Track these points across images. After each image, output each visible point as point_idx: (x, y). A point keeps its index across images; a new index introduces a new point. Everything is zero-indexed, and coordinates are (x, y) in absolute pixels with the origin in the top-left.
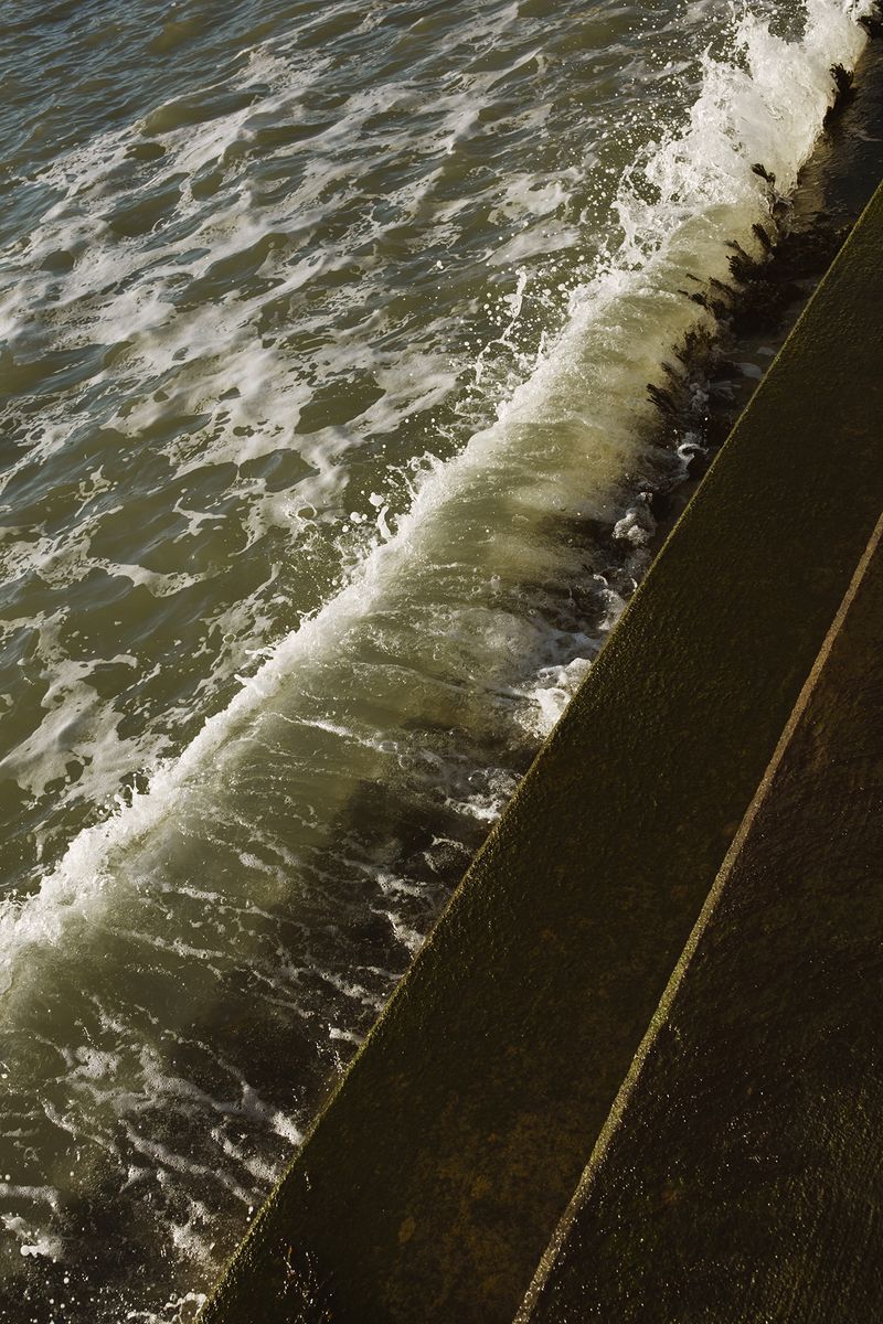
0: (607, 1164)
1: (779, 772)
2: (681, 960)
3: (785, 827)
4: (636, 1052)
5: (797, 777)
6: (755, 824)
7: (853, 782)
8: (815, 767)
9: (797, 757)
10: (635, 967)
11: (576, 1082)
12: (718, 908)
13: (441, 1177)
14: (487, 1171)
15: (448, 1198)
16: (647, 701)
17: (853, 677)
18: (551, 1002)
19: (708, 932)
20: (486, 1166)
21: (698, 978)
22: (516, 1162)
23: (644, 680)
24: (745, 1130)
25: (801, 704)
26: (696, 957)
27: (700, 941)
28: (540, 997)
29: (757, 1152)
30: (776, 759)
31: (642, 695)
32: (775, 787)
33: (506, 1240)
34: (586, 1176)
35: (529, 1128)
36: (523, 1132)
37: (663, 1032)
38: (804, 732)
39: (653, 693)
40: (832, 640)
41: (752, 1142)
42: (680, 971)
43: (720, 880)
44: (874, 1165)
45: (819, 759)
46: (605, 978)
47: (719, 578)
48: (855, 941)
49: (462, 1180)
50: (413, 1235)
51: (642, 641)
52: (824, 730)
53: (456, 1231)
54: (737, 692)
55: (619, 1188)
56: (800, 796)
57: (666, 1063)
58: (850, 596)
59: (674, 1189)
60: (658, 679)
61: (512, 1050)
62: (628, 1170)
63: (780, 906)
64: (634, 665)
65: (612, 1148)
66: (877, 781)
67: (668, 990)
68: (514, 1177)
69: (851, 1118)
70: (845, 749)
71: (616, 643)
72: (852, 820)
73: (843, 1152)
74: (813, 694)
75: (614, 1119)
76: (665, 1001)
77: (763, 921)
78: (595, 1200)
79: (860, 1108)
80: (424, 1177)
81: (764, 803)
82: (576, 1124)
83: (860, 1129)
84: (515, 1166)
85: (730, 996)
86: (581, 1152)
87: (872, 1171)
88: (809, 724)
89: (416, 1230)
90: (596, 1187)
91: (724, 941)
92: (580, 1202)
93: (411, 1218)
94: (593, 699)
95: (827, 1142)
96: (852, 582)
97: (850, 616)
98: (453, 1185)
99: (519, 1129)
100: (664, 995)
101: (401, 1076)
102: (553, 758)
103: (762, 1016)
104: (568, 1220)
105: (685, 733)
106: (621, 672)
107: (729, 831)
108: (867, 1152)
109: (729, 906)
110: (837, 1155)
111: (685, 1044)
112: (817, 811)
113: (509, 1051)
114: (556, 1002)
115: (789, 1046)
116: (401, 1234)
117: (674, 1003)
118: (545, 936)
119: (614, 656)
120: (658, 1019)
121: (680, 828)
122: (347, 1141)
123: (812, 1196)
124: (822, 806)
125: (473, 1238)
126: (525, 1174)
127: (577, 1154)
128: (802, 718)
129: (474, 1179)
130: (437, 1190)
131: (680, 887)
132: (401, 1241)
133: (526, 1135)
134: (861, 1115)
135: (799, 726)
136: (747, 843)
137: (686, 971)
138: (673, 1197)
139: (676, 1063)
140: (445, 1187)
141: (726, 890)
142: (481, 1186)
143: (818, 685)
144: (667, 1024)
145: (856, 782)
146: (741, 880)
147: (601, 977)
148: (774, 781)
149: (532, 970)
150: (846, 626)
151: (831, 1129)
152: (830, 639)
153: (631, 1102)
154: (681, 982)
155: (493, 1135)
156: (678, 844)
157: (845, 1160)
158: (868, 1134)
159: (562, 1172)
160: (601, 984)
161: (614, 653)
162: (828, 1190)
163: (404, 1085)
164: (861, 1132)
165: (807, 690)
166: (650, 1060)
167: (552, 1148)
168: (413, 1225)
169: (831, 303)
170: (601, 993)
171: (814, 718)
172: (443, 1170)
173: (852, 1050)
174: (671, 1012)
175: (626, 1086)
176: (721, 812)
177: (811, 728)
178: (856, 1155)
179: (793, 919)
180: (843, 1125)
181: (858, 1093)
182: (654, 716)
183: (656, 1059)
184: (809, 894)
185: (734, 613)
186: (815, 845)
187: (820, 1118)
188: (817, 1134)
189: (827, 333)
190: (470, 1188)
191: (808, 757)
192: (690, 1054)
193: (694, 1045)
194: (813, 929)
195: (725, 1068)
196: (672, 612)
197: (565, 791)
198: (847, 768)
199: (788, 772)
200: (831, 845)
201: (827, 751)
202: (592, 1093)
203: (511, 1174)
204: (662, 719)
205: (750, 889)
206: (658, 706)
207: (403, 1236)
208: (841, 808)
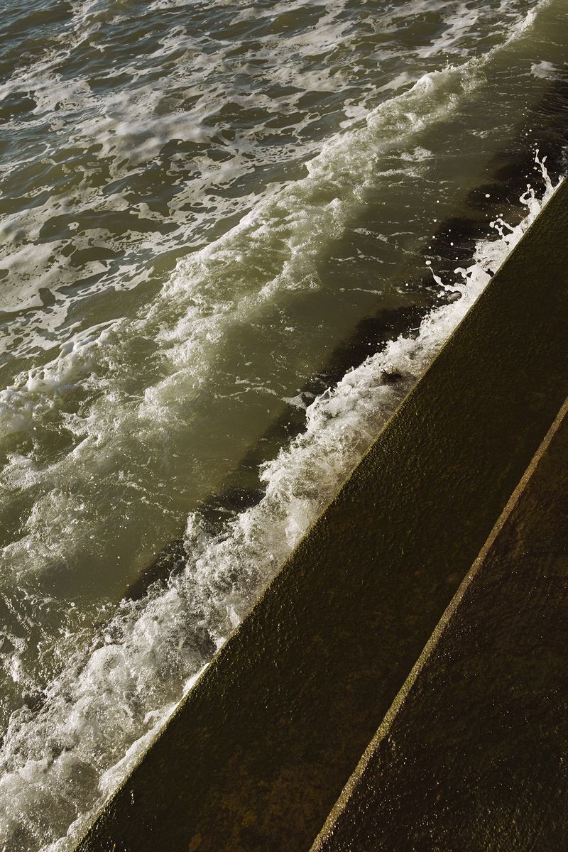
0: (332, 842)
1: (489, 555)
2: (404, 688)
3: (488, 598)
4: (363, 752)
5: (501, 561)
6: (467, 594)
7: (539, 570)
8: (514, 555)
9: (502, 547)
10: (374, 671)
11: (323, 751)
12: (433, 654)
13: (223, 808)
14: (255, 808)
15: (225, 823)
16: (406, 475)
17: (550, 490)
18: (313, 689)
19: (424, 671)
20: (255, 804)
21: (413, 704)
22: (275, 804)
23: (406, 460)
24: (431, 827)
25: (510, 506)
26: (414, 688)
27: (418, 676)
28: (307, 685)
29: (437, 844)
30: (489, 543)
31: (403, 470)
32: (485, 566)
35: (287, 780)
36: (282, 782)
37: (384, 743)
38: (510, 527)
39: (411, 470)
40: (539, 459)
41: (436, 837)
42: (400, 698)
43: (437, 632)
45: (518, 549)
46: (353, 676)
47: (467, 391)
48: (526, 693)
49: (237, 811)
50: (199, 847)
51: (408, 431)
52: (524, 528)
53: (228, 848)
54: (468, 477)
56: (501, 576)
57: (382, 767)
58: (555, 426)
60: (416, 460)
61: (282, 721)
62: (346, 845)
63: (477, 659)
64: (401, 447)
66: (556, 572)
67: (392, 710)
68: (273, 815)
69: (506, 829)
70: (537, 544)
71: (391, 430)
72: (535, 599)
74: (520, 499)
75: (340, 805)
76: (389, 717)
79: (514, 822)
80: (212, 806)
81: (476, 577)
82: (319, 782)
84: (274, 807)
85: (434, 722)
88: (514, 522)
89: (201, 844)
91: (435, 679)
93: (199, 835)
94: (369, 469)
95: (487, 845)
96: (558, 416)
97: (553, 443)
98: (230, 814)
99: (280, 780)
100: (388, 713)
101: (205, 729)
102: (338, 508)
103: (454, 741)
105: (430, 503)
106: (392, 452)
107: (451, 579)
109: (441, 654)
111: (398, 754)
112: (512, 590)
113: (281, 721)
114: (317, 689)
115: (470, 767)
116: (190, 845)
117: (396, 719)
118: (315, 640)
119: (388, 439)
120: (382, 730)
121: (417, 573)
122: (163, 771)
124: (515, 587)
126: (281, 814)
127: (318, 804)
128: (510, 516)
129: (245, 812)
130: (219, 817)
131: (412, 617)
132: (191, 850)
133: (285, 785)
134: (514, 827)
135: (507, 522)
136: (460, 607)
137: (406, 698)
139: (390, 768)
140: (225, 814)
141: (441, 640)
142: (249, 818)
143: (524, 493)
144: (387, 736)
145: (542, 570)
146: (452, 634)
147: (350, 675)
148: (485, 561)
149: (304, 663)
150: (549, 450)
151: (492, 835)
152: (536, 459)
153: (354, 795)
154: (401, 706)
155: (262, 782)
156: (415, 584)
158: (517, 844)
159: (305, 816)
160: (349, 681)
161: (388, 436)
163: (206, 735)
164: (512, 841)
165: (516, 494)
166: (372, 764)
167: (301, 796)
168: (200, 840)
170: (348, 687)
171: (518, 517)
172: (225, 803)
173: (514, 777)
174: (392, 728)
175: (353, 780)
176: (447, 565)
177: (515, 525)
179: (485, 670)
180: (500, 833)
181: (514, 811)
182: (410, 487)
183: (377, 763)
184: (498, 652)
185: (474, 418)
186: (509, 615)
187: (485, 825)
188: (481, 837)
189: (564, 219)
190: (242, 818)
191: (510, 546)
192: (400, 763)
193: (404, 756)
194: (497, 680)
195: (423, 777)
196: (432, 412)
197: (342, 534)
198: (536, 559)
199: (495, 556)
200: (519, 616)
201: (524, 543)
202: (333, 761)
203: (271, 812)
204: (415, 490)
205: (458, 642)
206: (414, 481)
207: (192, 847)
208: (529, 589)
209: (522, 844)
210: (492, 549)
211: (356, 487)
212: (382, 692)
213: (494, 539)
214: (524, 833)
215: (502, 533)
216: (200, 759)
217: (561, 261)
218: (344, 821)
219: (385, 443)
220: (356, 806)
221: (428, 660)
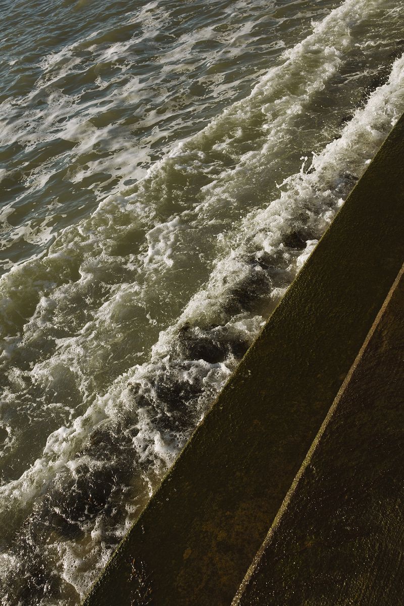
0: (279, 528)
1: (365, 351)
2: (317, 436)
3: (367, 377)
4: (295, 477)
5: (374, 354)
6: (354, 375)
8: (382, 350)
9: (374, 345)
10: (295, 438)
11: (267, 490)
12: (335, 413)
13: (204, 530)
14: (225, 528)
15: (206, 540)
16: (306, 317)
18: (257, 453)
19: (330, 424)
20: (225, 526)
21: (324, 444)
22: (238, 525)
23: (305, 307)
24: (343, 515)
25: (377, 320)
26: (324, 435)
27: (326, 428)
28: (252, 450)
29: (349, 525)
30: (364, 346)
31: (304, 314)
32: (364, 359)
33: (232, 560)
34: (270, 533)
35: (245, 509)
36: (242, 512)
37: (308, 469)
38: (378, 333)
39: (309, 313)
40: (393, 291)
41: (347, 520)
42: (316, 441)
43: (336, 400)
45: (384, 346)
46: (282, 443)
47: (341, 261)
48: (398, 430)
49: (213, 532)
50: (190, 556)
51: (305, 289)
52: (387, 333)
53: (210, 555)
54: (347, 314)
55: (285, 539)
56: (375, 363)
57: (308, 483)
59: (310, 541)
60: (311, 306)
61: (238, 474)
62: (289, 531)
63: (364, 413)
64: (301, 300)
65: (282, 520)
67: (311, 450)
68: (237, 532)
69: (392, 512)
70: (396, 342)
72: (398, 375)
73: (388, 527)
74: (383, 316)
75: (283, 508)
76: (309, 454)
77: (356, 420)
78: (273, 544)
79: (397, 507)
80: (196, 530)
81: (358, 366)
83: (396, 517)
84: (237, 527)
85: (339, 453)
86: (268, 522)
88: (380, 330)
89: (191, 554)
90: (274, 538)
91: (337, 428)
92: (267, 544)
93: (190, 548)
95: (381, 522)
97: (401, 281)
98: (209, 534)
99: (240, 510)
100: (309, 452)
102: (262, 341)
103: (353, 463)
104: (260, 553)
105: (324, 332)
106: (295, 303)
107: (342, 378)
108: (400, 528)
109: (340, 412)
110: (385, 528)
111: (318, 475)
112: (382, 370)
114: (259, 453)
115: (365, 478)
116: (184, 555)
117: (313, 456)
118: (255, 423)
119: (291, 295)
120: (305, 463)
121: (319, 375)
122: (162, 512)
123: (373, 546)
124: (385, 369)
125: (217, 558)
126: (242, 531)
127: (266, 523)
128: (377, 327)
129: (219, 532)
130: (202, 536)
131: (318, 403)
132: (185, 558)
133: (243, 513)
134: (397, 510)
135: (376, 330)
136: (349, 384)
137: (319, 441)
138: (309, 544)
139: (313, 483)
140: (205, 535)
141: (339, 405)
142: (222, 535)
143: (385, 312)
144: (309, 465)
146: (346, 400)
147: (280, 442)
148: (363, 356)
149: (249, 438)
150: (399, 286)
151: (383, 516)
152: (391, 291)
153: (292, 500)
154: (317, 446)
155: (228, 512)
156: (318, 383)
157: (389, 530)
158: (400, 519)
159: (259, 530)
160: (280, 445)
161: (292, 294)
162: (381, 544)
163: (188, 488)
164: (397, 518)
165: (380, 314)
166: (301, 481)
167: (255, 519)
168: (190, 552)
169: (399, 136)
170: (280, 449)
171: (383, 327)
172: (205, 527)
174: (312, 460)
175: (290, 493)
176: (338, 369)
177: (381, 332)
178: (394, 529)
179: (370, 419)
180: (389, 515)
181: (396, 500)
182: (309, 324)
183: (304, 481)
184: (377, 408)
185: (348, 277)
186: (381, 386)
187: (378, 511)
188: (377, 518)
189: (396, 149)
190: (217, 536)
191: (379, 345)
192: (319, 479)
193: (322, 475)
194: (378, 424)
195: (335, 486)
196: (319, 276)
197: (267, 356)
198: (397, 351)
199: (370, 351)
200: (388, 386)
201: (388, 343)
202: (274, 495)
203: (236, 530)
204: (312, 325)
205: (350, 405)
206: (311, 319)
207: (185, 556)
208: (394, 370)
210: (367, 348)
211: (273, 327)
212: (302, 450)
213: (368, 342)
215: (373, 338)
216: (186, 502)
217: (397, 175)
218: (286, 517)
219: (290, 298)
220: (293, 508)
221: (332, 418)
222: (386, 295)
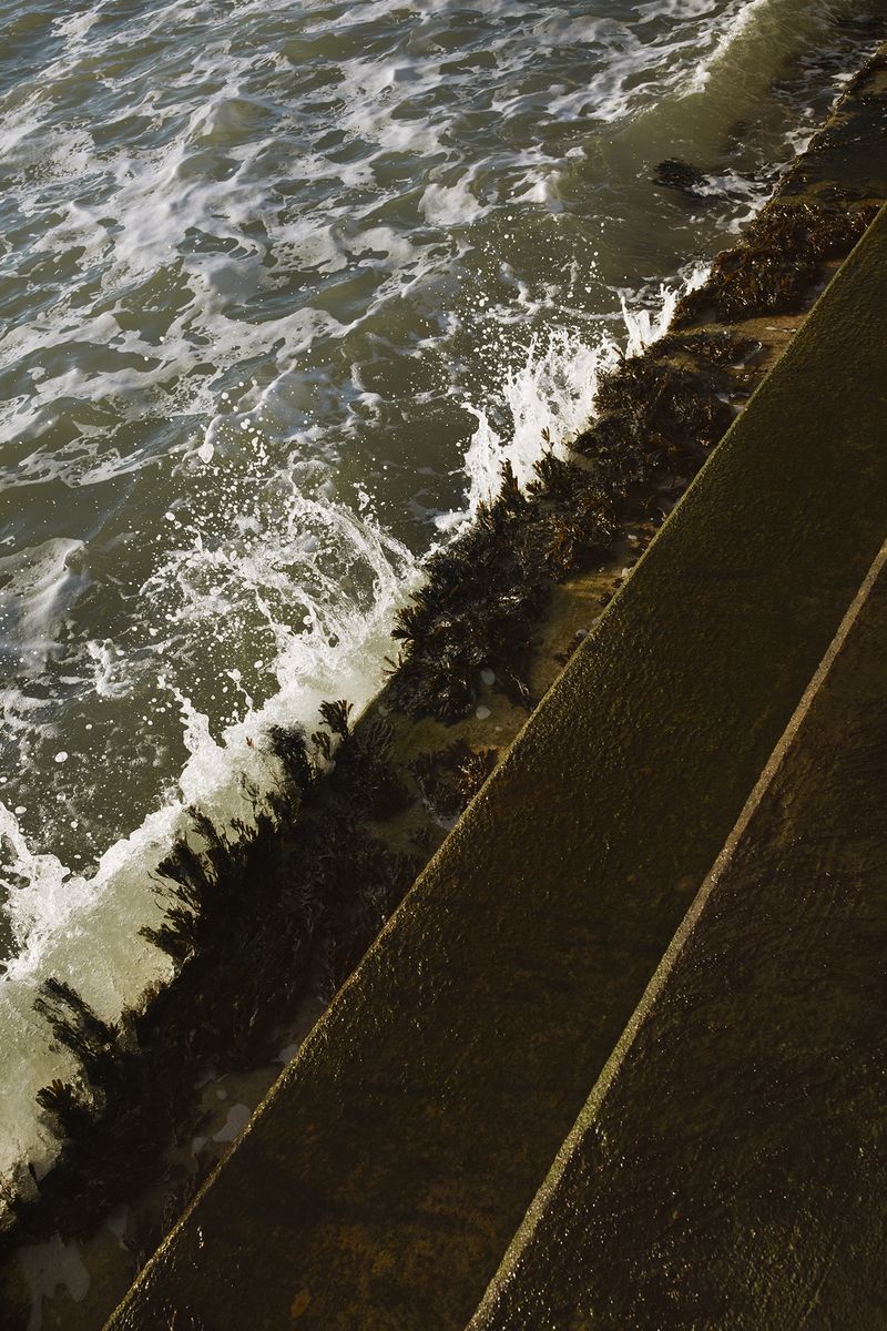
0: (514, 1287)
1: (741, 844)
2: (617, 1051)
3: (742, 909)
4: (557, 1151)
5: (759, 852)
6: (710, 904)
7: (818, 865)
8: (779, 842)
9: (760, 831)
10: (569, 1030)
11: (495, 1155)
12: (661, 997)
13: (342, 1247)
14: (391, 1246)
15: (347, 1272)
16: (610, 729)
17: (831, 742)
18: (476, 1061)
19: (647, 1024)
20: (391, 1240)
21: (632, 1075)
22: (424, 1238)
23: (609, 705)
24: (665, 1260)
25: (771, 769)
26: (633, 1050)
27: (638, 1032)
28: (466, 1054)
29: (675, 1287)
30: (740, 827)
31: (605, 721)
32: (736, 862)
35: (440, 1201)
37: (589, 1135)
38: (772, 801)
39: (617, 721)
40: (812, 695)
41: (672, 1276)
42: (612, 1066)
43: (666, 963)
44: (800, 1316)
45: (785, 834)
46: (537, 1039)
47: (699, 597)
48: (804, 1052)
49: (364, 1252)
50: (307, 1310)
51: (611, 661)
52: (794, 801)
53: (352, 1310)
54: (704, 730)
55: (524, 1313)
56: (761, 875)
57: (588, 1171)
58: (836, 645)
59: (583, 1320)
60: (624, 704)
61: (430, 1110)
62: (536, 1293)
63: (728, 1002)
64: (601, 686)
66: (844, 867)
67: (599, 1085)
68: (419, 1255)
69: (781, 1259)
70: (814, 825)
71: (583, 660)
72: (813, 909)
73: (769, 1298)
74: (786, 758)
75: (525, 1233)
76: (597, 1094)
77: (709, 1017)
78: (497, 1324)
79: (791, 1247)
80: (325, 1246)
81: (722, 878)
82: (490, 1203)
83: (789, 1272)
84: (421, 1243)
85: (665, 1101)
86: (492, 1235)
87: (797, 1324)
88: (778, 793)
89: (310, 1304)
91: (664, 1036)
93: (306, 1290)
94: (553, 720)
95: (751, 1285)
96: (839, 630)
97: (833, 671)
98: (354, 1257)
99: (430, 1201)
100: (595, 1090)
101: (311, 1128)
102: (506, 783)
103: (697, 1128)
105: (648, 770)
106: (586, 693)
107: (683, 885)
108: (795, 1301)
109: (673, 996)
110: (762, 1300)
111: (612, 1153)
112: (777, 896)
113: (428, 1111)
114: (482, 1061)
115: (722, 1167)
116: (293, 1307)
117: (603, 1103)
118: (477, 985)
119: (579, 674)
120: (586, 1117)
121: (631, 878)
124: (783, 891)
125: (369, 1320)
126: (432, 1254)
127: (489, 1237)
128: (771, 784)
129: (378, 1252)
130: (336, 1262)
132: (294, 1315)
134: (792, 1257)
135: (768, 792)
136: (699, 924)
137: (621, 1066)
139: (600, 1173)
140: (345, 1258)
141: (671, 976)
142: (384, 1261)
143: (792, 748)
144: (594, 1125)
145: (823, 864)
146: (689, 966)
147: (532, 1038)
148: (735, 854)
149: (460, 1021)
150: (828, 682)
151: (758, 1270)
152: (809, 695)
153: (546, 1216)
154: (613, 1079)
156: (628, 895)
157: (769, 1307)
158: (797, 1280)
159: (470, 1255)
160: (532, 1046)
161: (580, 670)
163: (313, 1138)
164: (790, 1276)
165: (779, 751)
166: (571, 1167)
167: (463, 1226)
168: (308, 1299)
169: (847, 297)
170: (530, 1056)
171: (784, 785)
172: (346, 1240)
173: (790, 1180)
174: (600, 1113)
175: (545, 1193)
176: (676, 864)
177: (780, 797)
178: (781, 1303)
179: (740, 1019)
180: (771, 1266)
181: (791, 1230)
182: (615, 747)
183: (579, 1166)
184: (760, 990)
185: (711, 638)
186: (774, 934)
187: (748, 1255)
188: (742, 1273)
189: (839, 330)
190: (372, 1263)
191: (774, 829)
192: (615, 1164)
193: (621, 1154)
194: (760, 1032)
195: (651, 1185)
196: (646, 631)
197: (514, 820)
198: (814, 848)
199: (751, 845)
200: (789, 936)
201: (794, 825)
202: (510, 1169)
203: (417, 1251)
204: (623, 751)
205: (697, 978)
206: (622, 736)
207: (296, 1310)
208: (803, 894)
209: (805, 1281)
210: (745, 835)
211: (534, 749)
213: (748, 819)
214: (807, 1264)
215: (759, 811)
216: (305, 1174)
217: (837, 395)
218: (531, 1258)
219: (576, 681)
220: (549, 1233)
221: (654, 1007)
222: (797, 702)
